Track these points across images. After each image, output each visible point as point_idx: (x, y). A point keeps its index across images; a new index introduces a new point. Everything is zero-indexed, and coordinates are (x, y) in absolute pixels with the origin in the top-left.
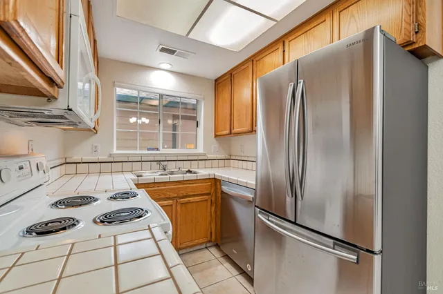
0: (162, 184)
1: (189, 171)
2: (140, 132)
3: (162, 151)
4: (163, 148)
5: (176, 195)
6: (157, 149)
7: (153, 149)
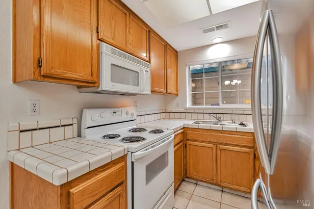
0: (205, 131)
1: (242, 124)
2: (205, 93)
3: (222, 106)
4: (223, 103)
5: (216, 141)
6: (218, 105)
7: (216, 105)
